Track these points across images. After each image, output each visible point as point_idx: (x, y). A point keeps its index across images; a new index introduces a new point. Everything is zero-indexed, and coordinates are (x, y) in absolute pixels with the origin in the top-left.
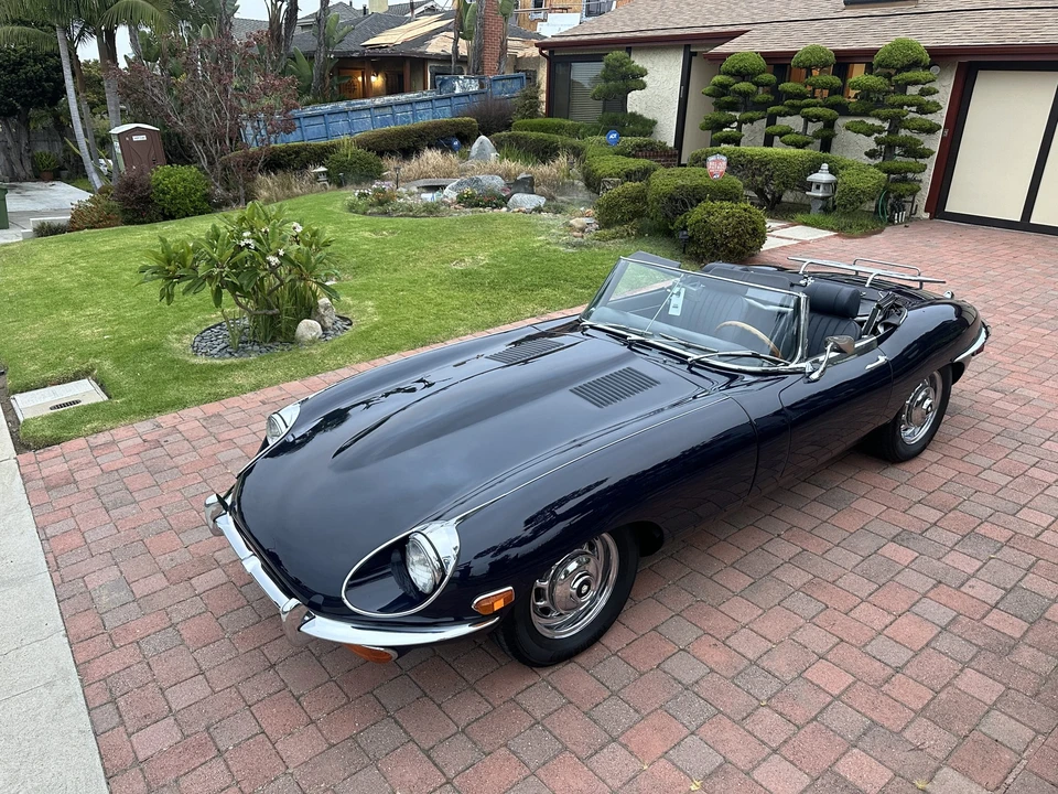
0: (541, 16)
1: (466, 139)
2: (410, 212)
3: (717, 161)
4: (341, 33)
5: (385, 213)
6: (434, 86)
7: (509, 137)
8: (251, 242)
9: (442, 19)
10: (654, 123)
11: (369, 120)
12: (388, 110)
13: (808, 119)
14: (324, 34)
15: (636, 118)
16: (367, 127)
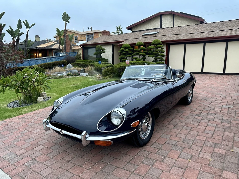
0: (77, 42)
1: (65, 65)
2: (56, 78)
3: (128, 61)
4: (31, 44)
5: (49, 79)
6: (55, 55)
7: (76, 64)
8: (27, 76)
9: (55, 42)
10: (107, 60)
11: (40, 62)
12: (45, 59)
13: (140, 55)
14: (27, 44)
15: (104, 59)
16: (40, 63)
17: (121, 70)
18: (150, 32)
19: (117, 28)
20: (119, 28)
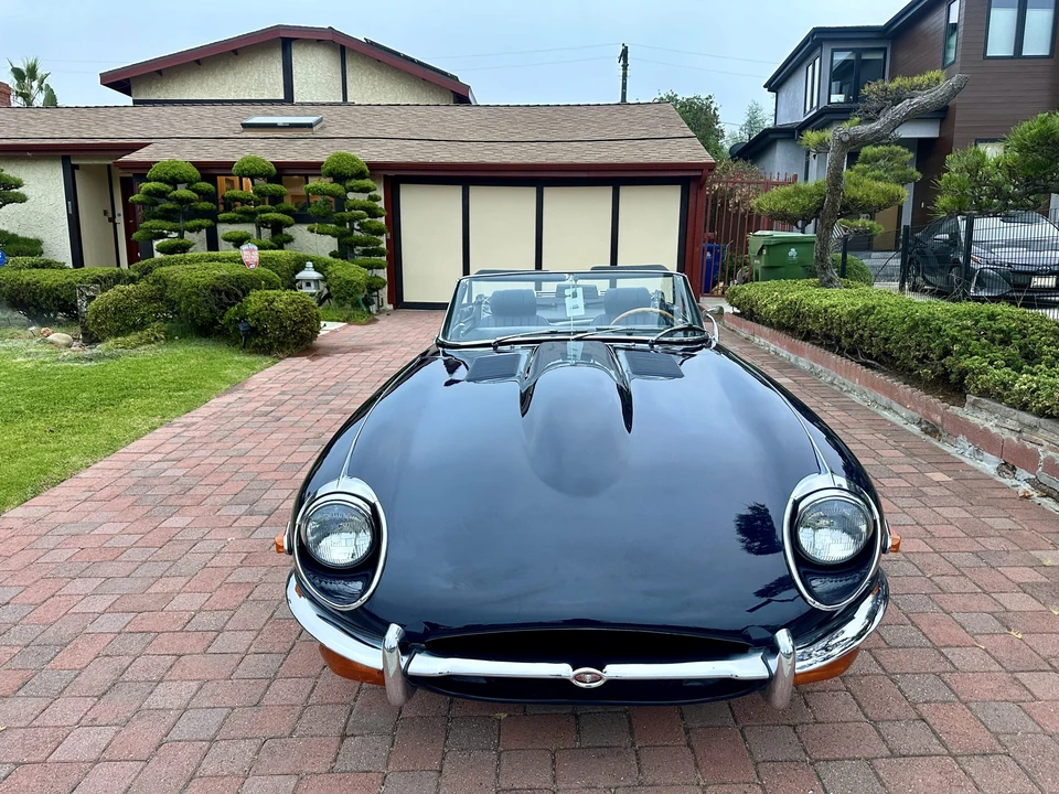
3: (251, 251)
13: (261, 225)
17: (223, 296)
19: (18, 73)
20: (28, 70)
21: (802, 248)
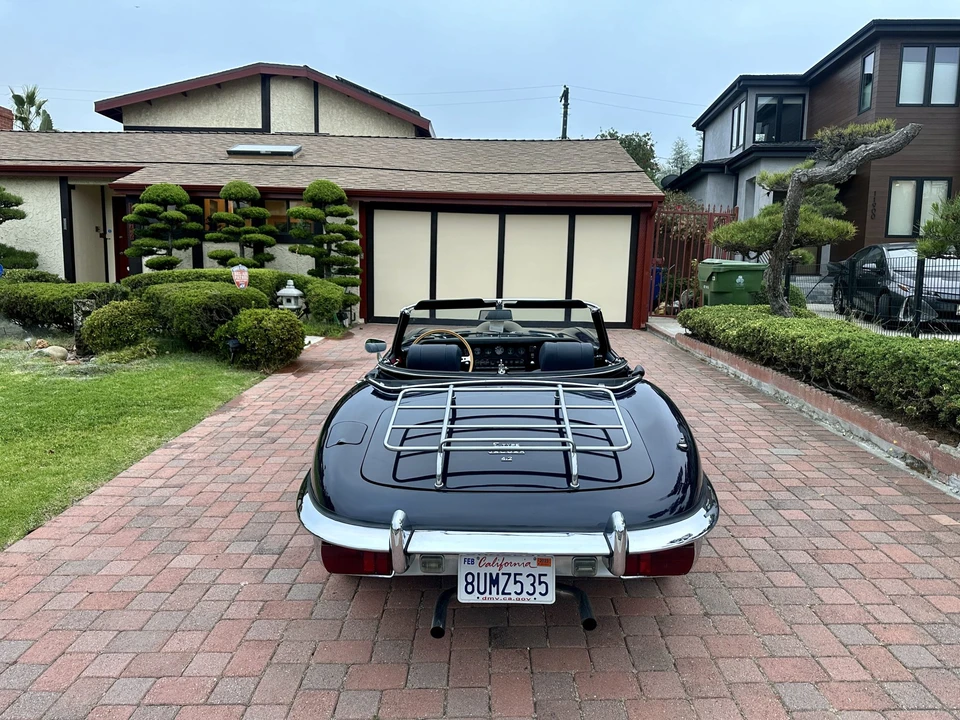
3: (241, 271)
13: (245, 244)
17: (215, 314)
18: (254, 143)
19: (18, 100)
21: (749, 276)
